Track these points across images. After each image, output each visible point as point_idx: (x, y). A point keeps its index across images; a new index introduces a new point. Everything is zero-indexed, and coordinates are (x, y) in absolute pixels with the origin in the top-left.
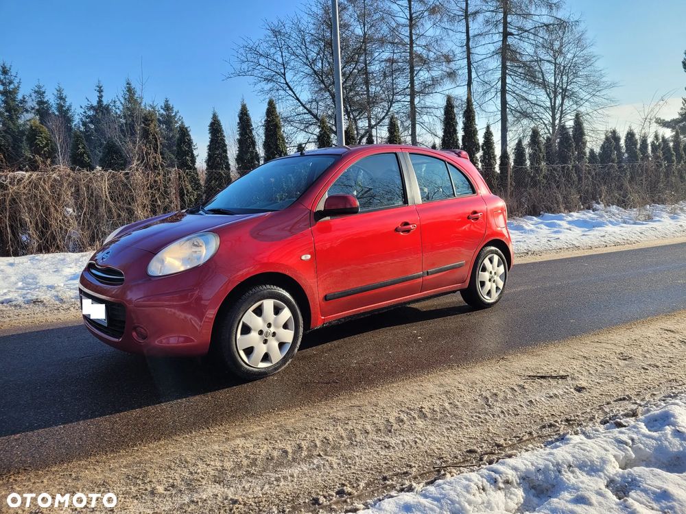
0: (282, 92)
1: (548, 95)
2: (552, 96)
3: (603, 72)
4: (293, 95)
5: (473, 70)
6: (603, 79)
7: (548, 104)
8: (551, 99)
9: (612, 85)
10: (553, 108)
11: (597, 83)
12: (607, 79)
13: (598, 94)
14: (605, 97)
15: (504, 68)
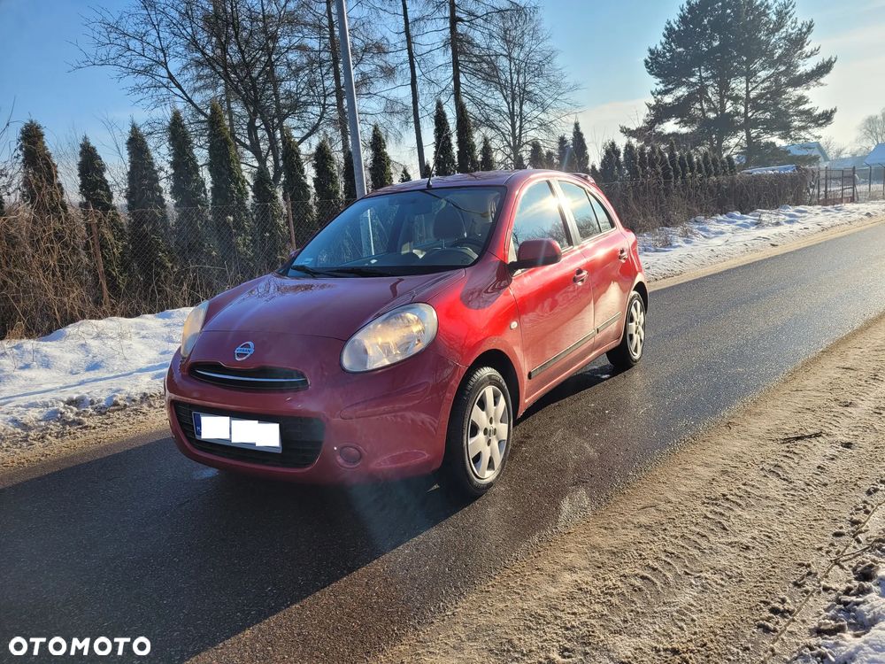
0: (164, 90)
1: (506, 99)
2: (509, 100)
3: (563, 71)
4: (182, 95)
5: (416, 65)
6: (566, 80)
7: (505, 109)
8: (508, 103)
9: (575, 87)
10: (512, 115)
11: (557, 84)
12: (569, 80)
13: (560, 98)
14: (568, 101)
15: (456, 63)
